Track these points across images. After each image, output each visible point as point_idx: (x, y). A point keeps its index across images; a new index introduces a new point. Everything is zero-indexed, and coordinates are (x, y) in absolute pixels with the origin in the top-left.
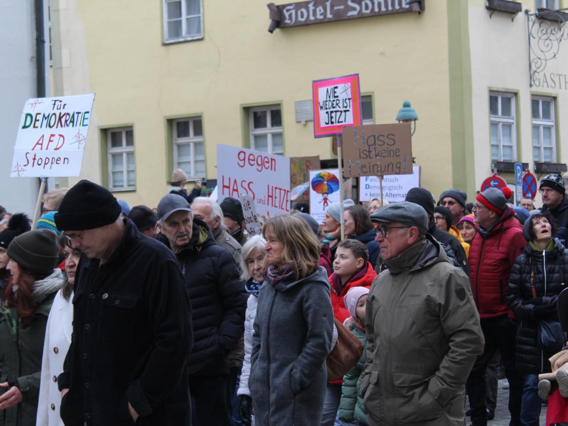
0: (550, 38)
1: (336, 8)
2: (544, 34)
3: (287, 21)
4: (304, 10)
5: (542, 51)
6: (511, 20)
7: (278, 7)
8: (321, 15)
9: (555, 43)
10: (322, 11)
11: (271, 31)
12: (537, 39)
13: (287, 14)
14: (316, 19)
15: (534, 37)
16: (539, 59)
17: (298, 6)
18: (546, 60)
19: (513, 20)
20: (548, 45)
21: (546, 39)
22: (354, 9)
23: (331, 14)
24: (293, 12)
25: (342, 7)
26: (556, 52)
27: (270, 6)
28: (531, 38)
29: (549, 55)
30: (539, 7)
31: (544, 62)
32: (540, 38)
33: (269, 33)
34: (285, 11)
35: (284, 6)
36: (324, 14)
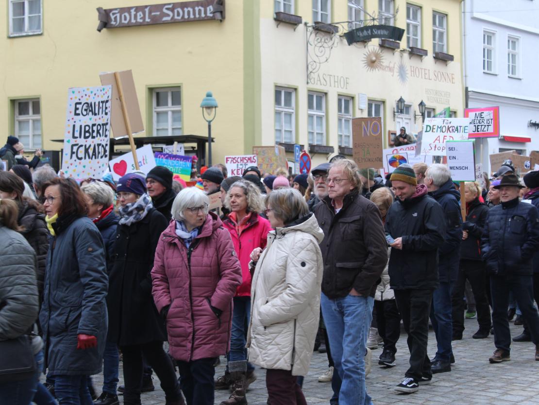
0: (324, 46)
1: (153, 14)
2: (319, 42)
3: (113, 23)
4: (127, 14)
5: (317, 56)
6: (293, 30)
7: (105, 10)
8: (141, 19)
9: (328, 50)
10: (142, 16)
11: (99, 30)
12: (314, 46)
13: (113, 17)
14: (136, 22)
15: (311, 45)
16: (315, 62)
17: (122, 10)
18: (320, 63)
19: (295, 30)
20: (322, 52)
21: (321, 47)
22: (168, 15)
23: (149, 18)
24: (118, 15)
25: (158, 13)
26: (328, 57)
27: (99, 10)
28: (309, 45)
29: (323, 59)
30: (316, 21)
31: (318, 64)
32: (316, 45)
33: (98, 32)
34: (111, 14)
35: (111, 10)
36: (144, 18)
